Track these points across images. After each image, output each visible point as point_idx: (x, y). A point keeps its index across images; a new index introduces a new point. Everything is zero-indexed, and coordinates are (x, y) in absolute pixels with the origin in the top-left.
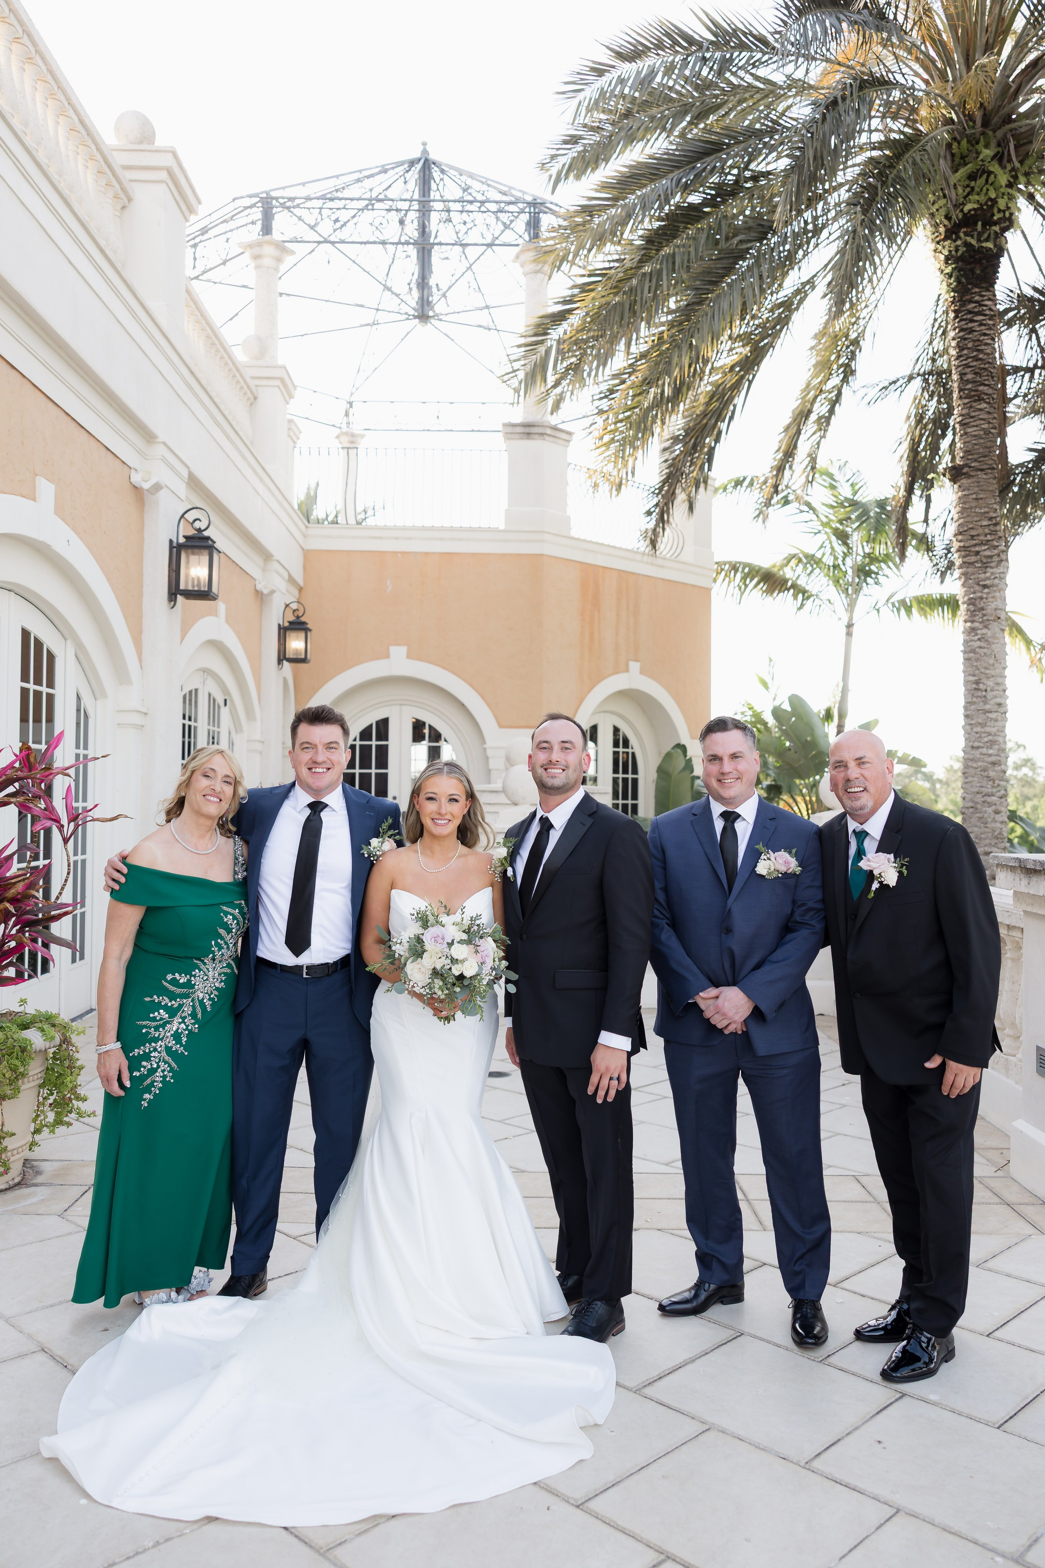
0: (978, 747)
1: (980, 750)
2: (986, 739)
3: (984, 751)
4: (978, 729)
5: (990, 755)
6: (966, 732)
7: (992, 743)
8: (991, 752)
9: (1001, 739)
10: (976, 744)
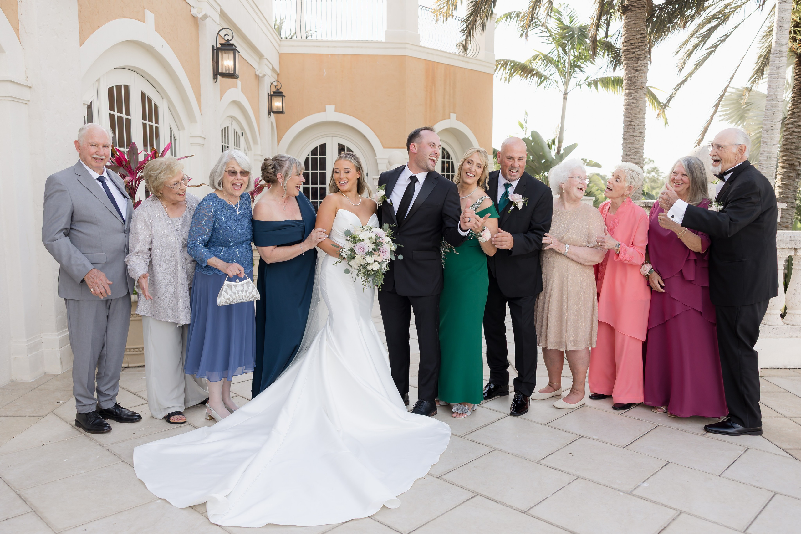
0: (630, 155)
1: (630, 156)
2: (633, 151)
3: (632, 157)
4: (630, 146)
5: (635, 159)
6: (624, 147)
7: (636, 153)
8: (636, 157)
9: (641, 151)
10: (629, 153)
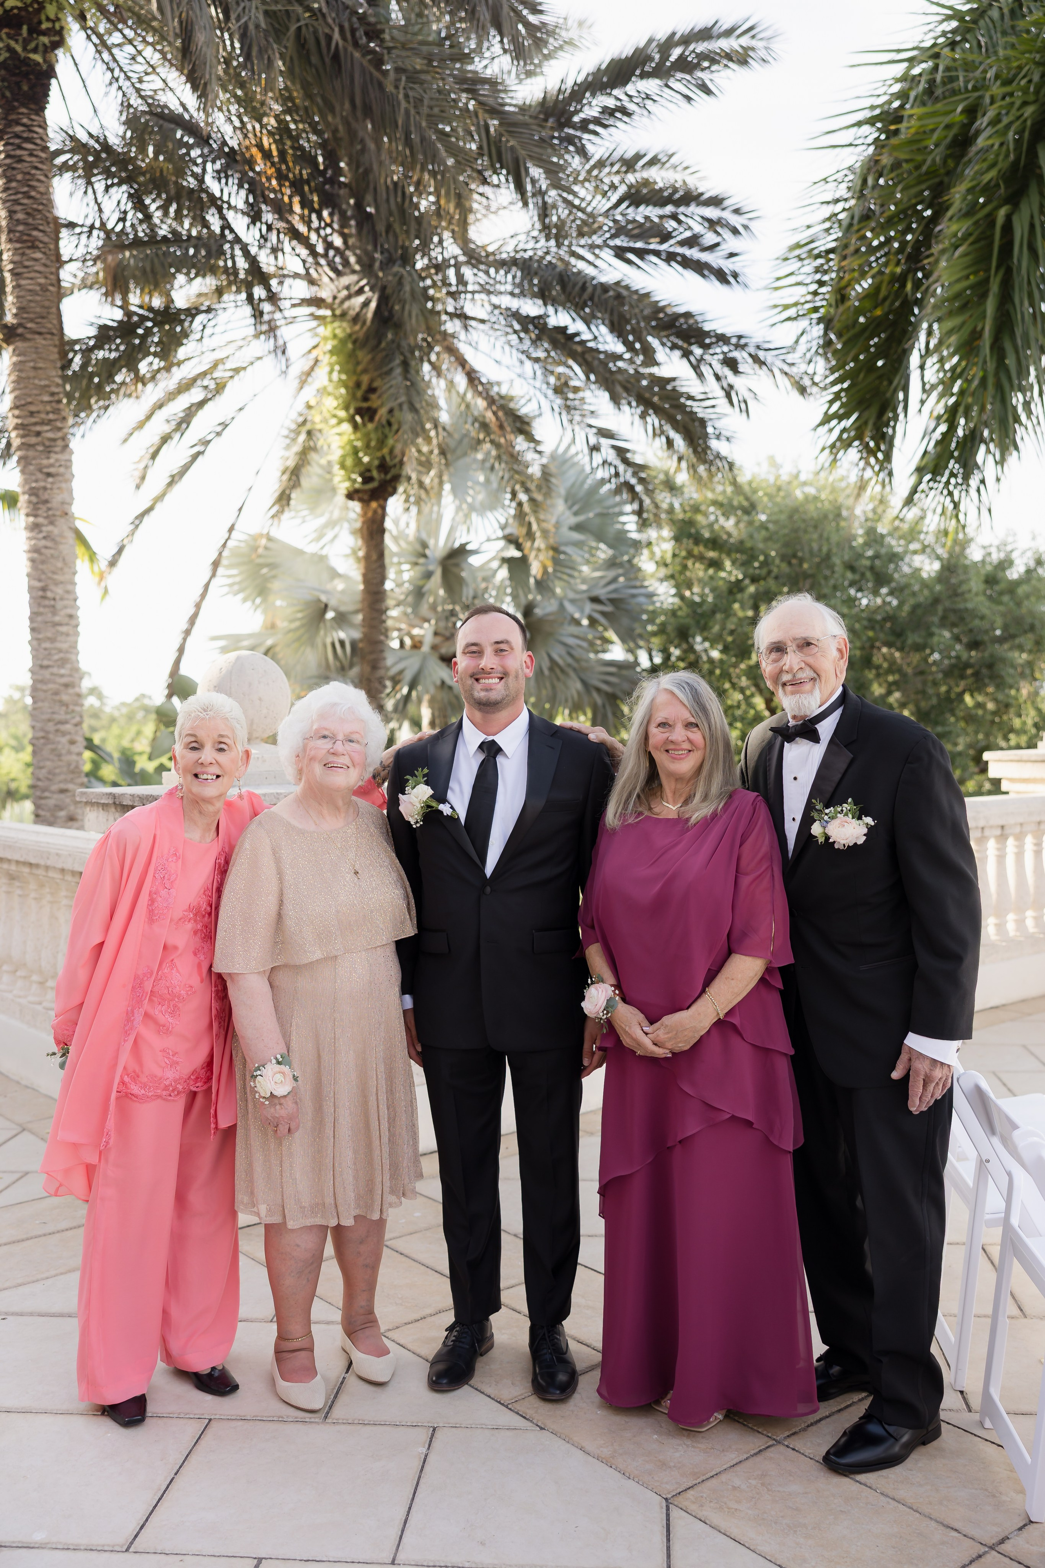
0: (47, 667)
1: (51, 670)
2: (56, 657)
3: (55, 670)
4: (47, 645)
5: (62, 676)
6: (34, 649)
7: (63, 662)
8: (63, 671)
9: (73, 657)
10: (46, 663)
